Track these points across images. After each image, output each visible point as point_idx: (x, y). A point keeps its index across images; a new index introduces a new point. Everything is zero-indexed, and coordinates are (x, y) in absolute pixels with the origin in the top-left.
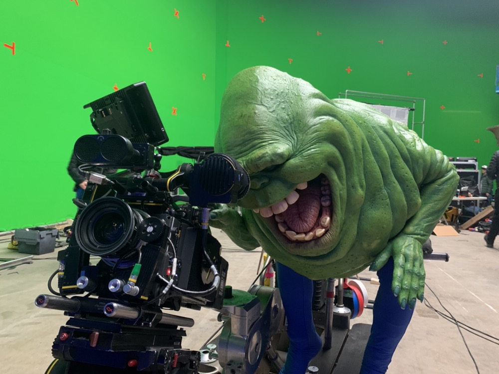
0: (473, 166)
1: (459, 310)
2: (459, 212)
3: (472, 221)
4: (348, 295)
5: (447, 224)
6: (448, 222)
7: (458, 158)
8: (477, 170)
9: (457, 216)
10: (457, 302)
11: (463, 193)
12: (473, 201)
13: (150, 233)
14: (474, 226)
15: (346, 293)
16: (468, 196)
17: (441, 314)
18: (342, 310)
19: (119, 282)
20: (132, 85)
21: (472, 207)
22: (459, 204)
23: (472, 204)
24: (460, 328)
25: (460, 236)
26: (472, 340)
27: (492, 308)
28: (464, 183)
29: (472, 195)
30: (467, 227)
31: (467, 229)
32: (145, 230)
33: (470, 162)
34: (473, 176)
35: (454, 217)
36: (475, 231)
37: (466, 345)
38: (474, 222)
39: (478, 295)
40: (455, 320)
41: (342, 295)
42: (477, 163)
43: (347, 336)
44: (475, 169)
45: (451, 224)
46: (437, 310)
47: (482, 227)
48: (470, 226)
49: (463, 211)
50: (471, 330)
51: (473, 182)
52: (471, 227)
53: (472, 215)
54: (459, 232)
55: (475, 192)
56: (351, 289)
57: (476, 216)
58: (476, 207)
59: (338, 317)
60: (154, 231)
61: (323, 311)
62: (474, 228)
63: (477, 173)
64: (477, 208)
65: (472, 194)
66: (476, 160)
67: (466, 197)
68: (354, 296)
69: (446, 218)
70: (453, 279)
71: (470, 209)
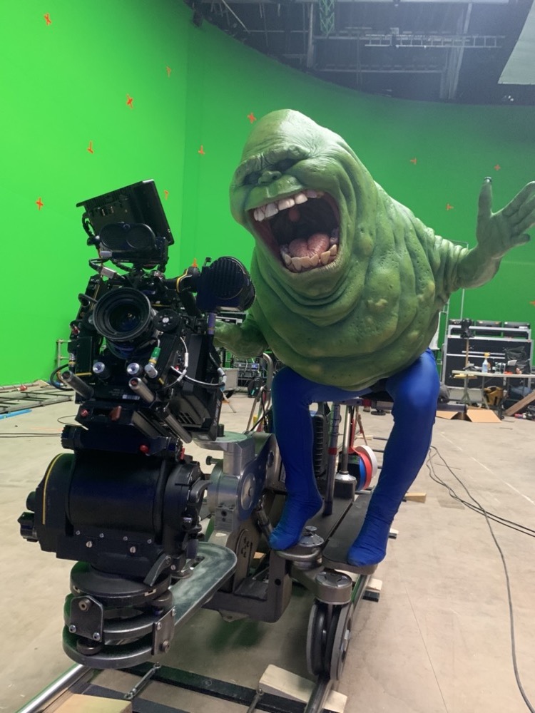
0: (524, 335)
1: (490, 502)
2: (504, 395)
3: (519, 405)
4: (354, 462)
5: (488, 407)
6: (490, 406)
7: (506, 323)
8: (529, 340)
9: (501, 399)
10: (488, 493)
11: (509, 369)
12: (523, 379)
13: (166, 324)
14: (521, 412)
15: (352, 459)
16: (516, 373)
17: (468, 505)
18: (346, 478)
19: (137, 366)
20: (141, 182)
21: (521, 388)
22: (504, 383)
23: (522, 384)
24: (489, 519)
25: (502, 423)
26: (500, 530)
27: (529, 499)
28: (511, 355)
29: (521, 372)
30: (512, 413)
31: (513, 416)
32: (161, 321)
33: (522, 329)
34: (523, 347)
35: (498, 401)
36: (522, 418)
37: (493, 535)
38: (522, 406)
39: (514, 487)
40: (483, 511)
41: (347, 461)
42: (530, 330)
43: (351, 505)
44: (527, 338)
45: (493, 408)
46: (463, 500)
47: (531, 413)
48: (517, 410)
49: (510, 393)
50: (501, 521)
51: (523, 354)
52: (517, 413)
53: (520, 397)
54: (501, 418)
55: (525, 367)
56: (357, 455)
57: (525, 398)
58: (526, 388)
59: (341, 484)
60: (169, 322)
61: (324, 478)
62: (521, 414)
63: (530, 343)
64: (527, 390)
65: (521, 370)
66: (529, 327)
67: (514, 373)
68: (361, 463)
69: (488, 401)
70: (488, 469)
71: (518, 390)
